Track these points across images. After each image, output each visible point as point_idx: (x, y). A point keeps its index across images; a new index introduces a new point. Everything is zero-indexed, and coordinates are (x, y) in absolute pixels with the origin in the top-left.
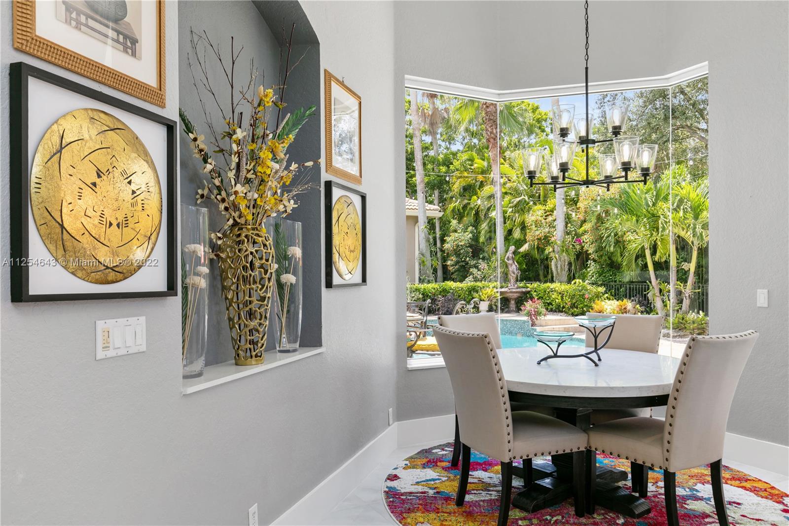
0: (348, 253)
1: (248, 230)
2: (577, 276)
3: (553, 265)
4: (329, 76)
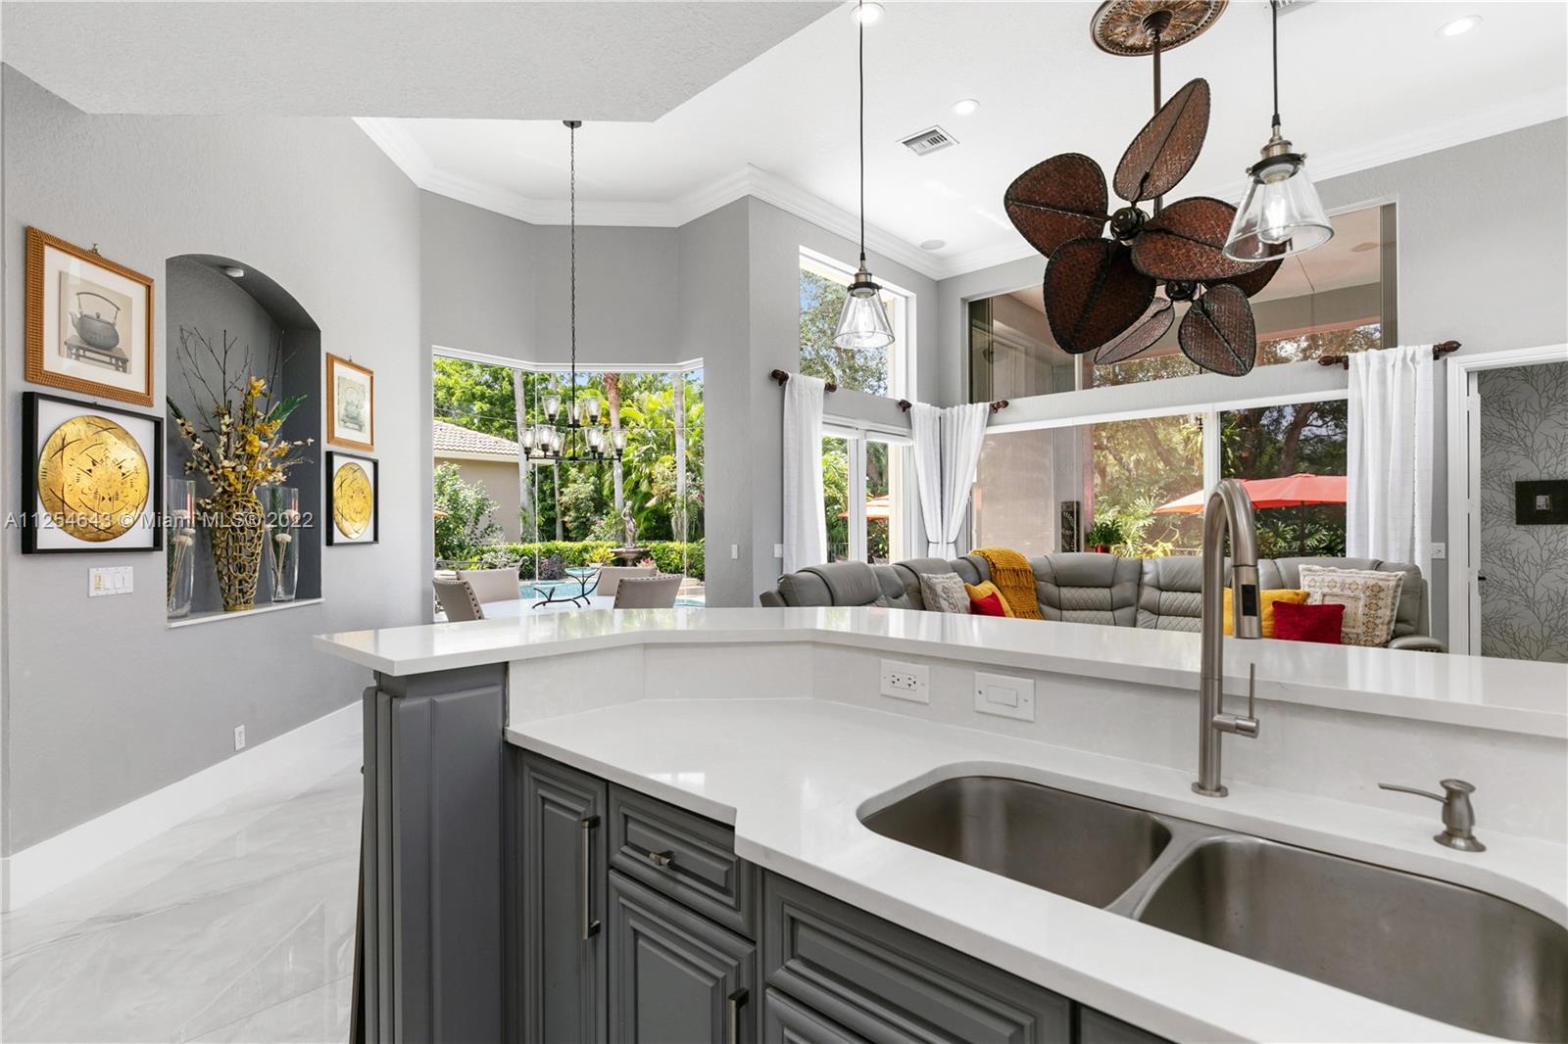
1: (238, 497)
4: (331, 359)
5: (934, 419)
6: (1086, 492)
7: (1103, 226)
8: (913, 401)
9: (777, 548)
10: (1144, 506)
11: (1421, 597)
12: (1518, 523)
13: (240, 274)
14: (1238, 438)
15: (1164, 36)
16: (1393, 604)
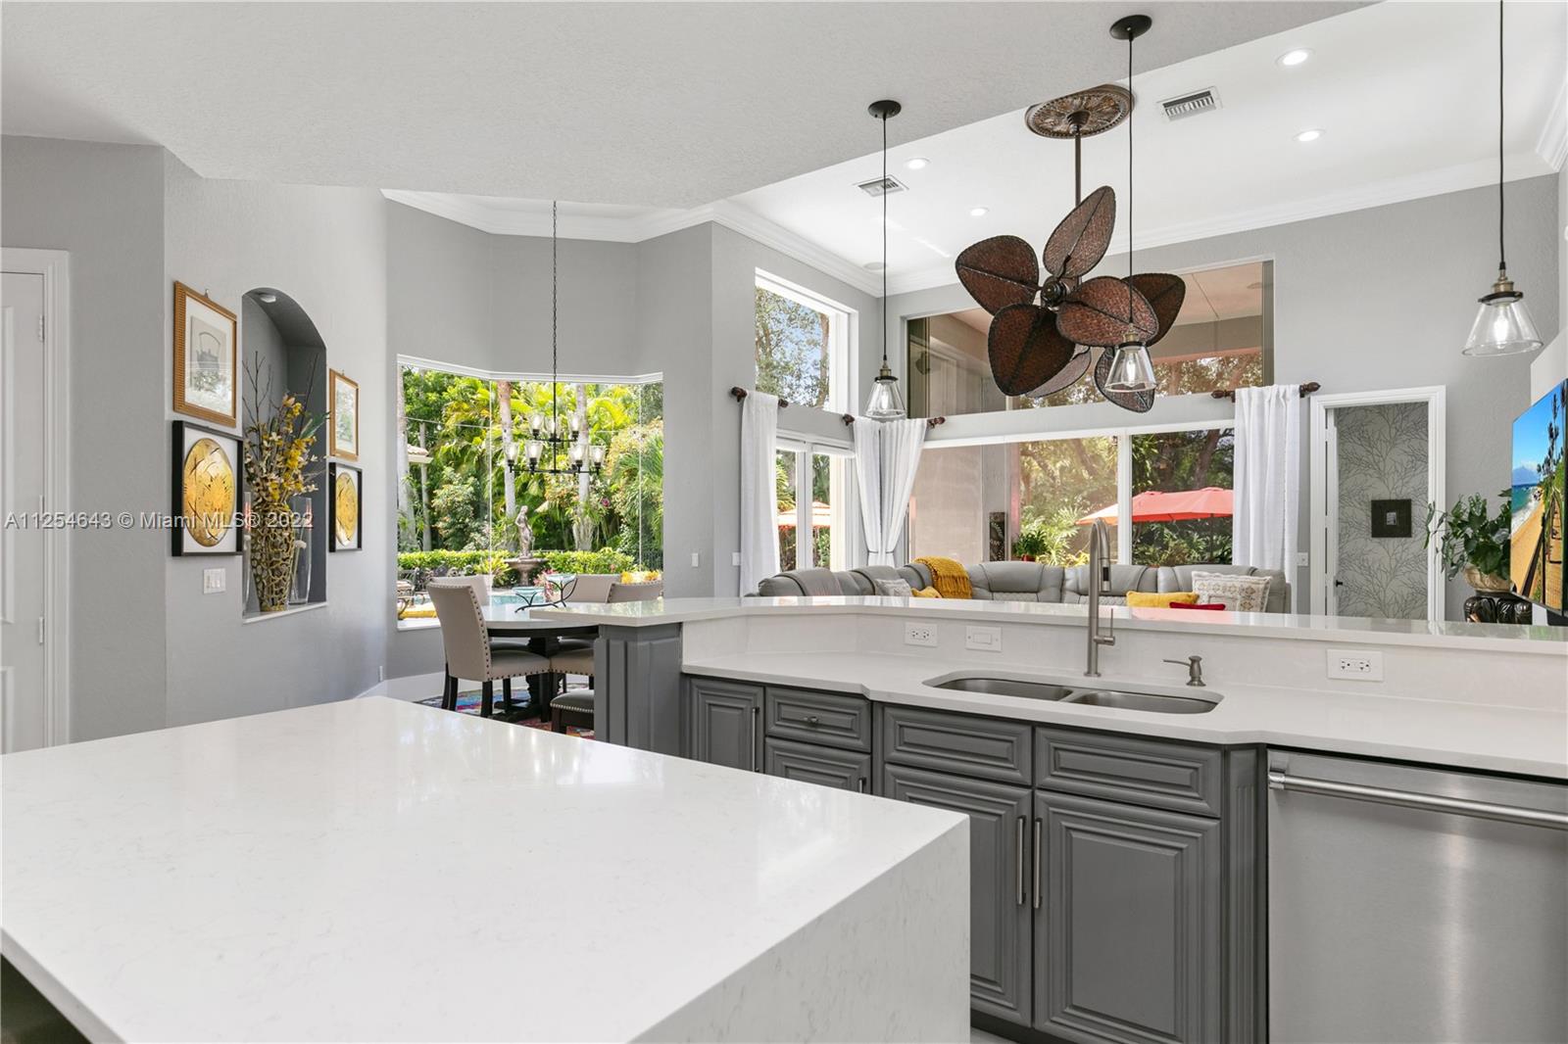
0: (347, 522)
2: (607, 542)
3: (574, 528)
4: (334, 374)
5: (875, 433)
6: (1012, 505)
7: (1035, 293)
8: (855, 415)
9: (735, 555)
10: (1067, 516)
11: (1285, 598)
12: (1373, 536)
13: (273, 299)
14: (1156, 451)
15: (1084, 128)
16: (1262, 603)
